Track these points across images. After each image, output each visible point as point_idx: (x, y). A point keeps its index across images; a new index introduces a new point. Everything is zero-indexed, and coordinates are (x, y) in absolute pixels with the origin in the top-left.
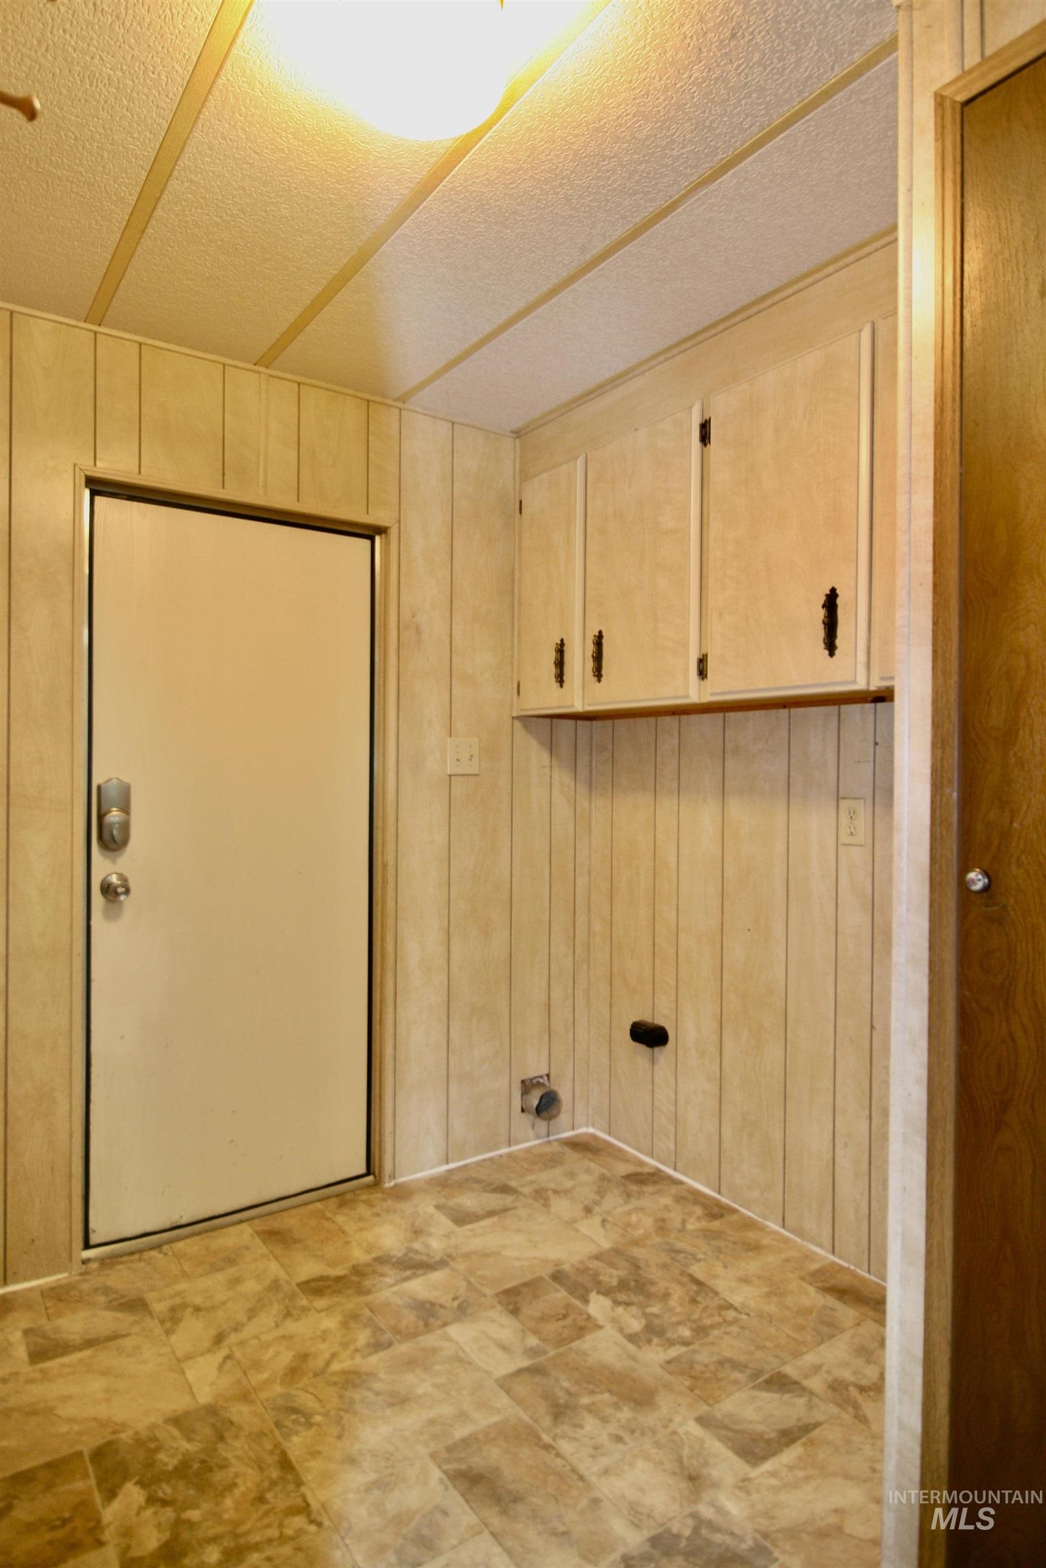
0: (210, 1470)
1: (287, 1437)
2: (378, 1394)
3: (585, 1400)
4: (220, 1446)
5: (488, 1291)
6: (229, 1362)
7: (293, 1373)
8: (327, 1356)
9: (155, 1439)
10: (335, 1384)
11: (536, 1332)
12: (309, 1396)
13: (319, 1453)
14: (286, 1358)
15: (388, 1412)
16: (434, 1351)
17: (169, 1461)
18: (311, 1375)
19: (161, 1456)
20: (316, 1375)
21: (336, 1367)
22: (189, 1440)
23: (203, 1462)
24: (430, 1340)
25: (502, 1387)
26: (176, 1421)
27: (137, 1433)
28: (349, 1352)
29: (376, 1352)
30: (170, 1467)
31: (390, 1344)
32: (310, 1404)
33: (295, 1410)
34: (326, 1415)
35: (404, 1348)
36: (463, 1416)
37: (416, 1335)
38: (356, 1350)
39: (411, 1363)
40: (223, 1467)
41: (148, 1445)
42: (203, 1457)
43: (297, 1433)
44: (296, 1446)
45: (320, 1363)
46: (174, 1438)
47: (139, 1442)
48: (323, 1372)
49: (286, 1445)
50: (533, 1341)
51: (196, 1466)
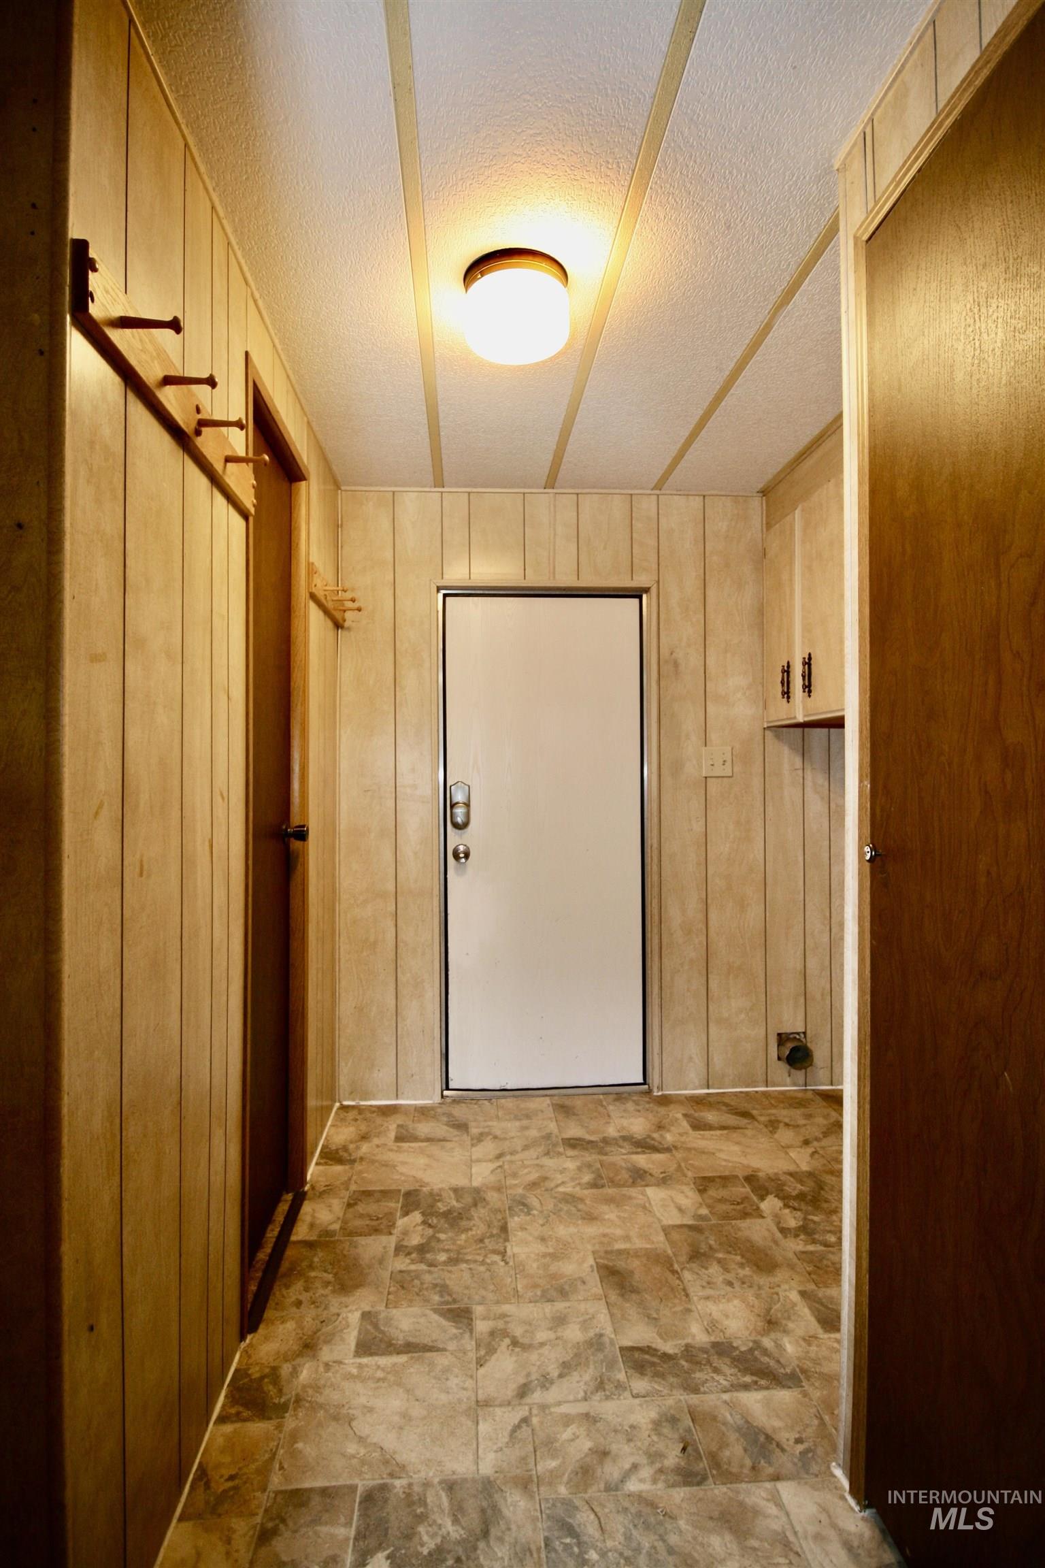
0: (462, 1219)
1: (512, 1216)
2: (579, 1210)
3: (720, 1255)
4: (473, 1209)
5: (690, 1174)
6: (499, 1170)
7: (534, 1185)
8: (559, 1182)
9: (441, 1196)
10: (555, 1198)
11: (709, 1206)
12: (535, 1199)
13: (526, 1229)
14: (534, 1176)
15: (580, 1222)
16: (630, 1198)
17: (442, 1207)
18: (543, 1189)
19: (439, 1204)
20: (547, 1190)
21: (561, 1189)
22: (458, 1201)
23: (460, 1214)
24: (633, 1192)
25: (664, 1230)
26: (456, 1190)
27: (432, 1190)
28: (573, 1184)
29: (591, 1188)
30: (441, 1211)
31: (603, 1186)
32: (535, 1204)
33: (524, 1205)
34: (542, 1212)
35: (611, 1191)
36: (627, 1238)
37: (624, 1186)
38: (579, 1184)
39: (610, 1200)
40: (469, 1219)
41: (435, 1197)
42: (461, 1211)
43: (519, 1216)
44: (514, 1222)
45: (552, 1185)
46: (451, 1198)
47: (431, 1194)
48: (552, 1190)
49: (509, 1219)
50: (704, 1211)
51: (455, 1214)
